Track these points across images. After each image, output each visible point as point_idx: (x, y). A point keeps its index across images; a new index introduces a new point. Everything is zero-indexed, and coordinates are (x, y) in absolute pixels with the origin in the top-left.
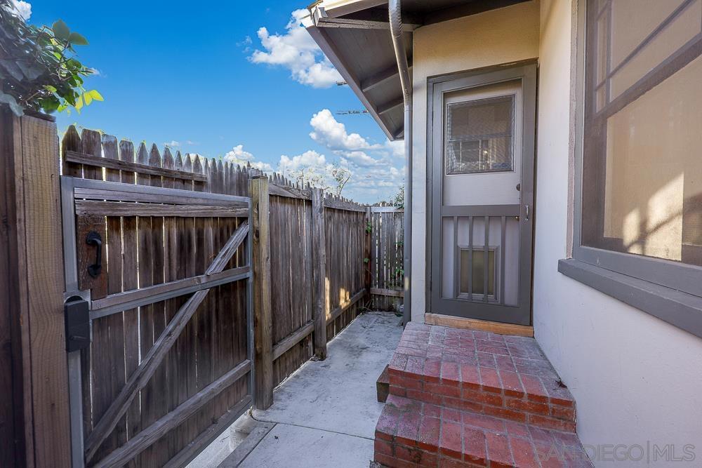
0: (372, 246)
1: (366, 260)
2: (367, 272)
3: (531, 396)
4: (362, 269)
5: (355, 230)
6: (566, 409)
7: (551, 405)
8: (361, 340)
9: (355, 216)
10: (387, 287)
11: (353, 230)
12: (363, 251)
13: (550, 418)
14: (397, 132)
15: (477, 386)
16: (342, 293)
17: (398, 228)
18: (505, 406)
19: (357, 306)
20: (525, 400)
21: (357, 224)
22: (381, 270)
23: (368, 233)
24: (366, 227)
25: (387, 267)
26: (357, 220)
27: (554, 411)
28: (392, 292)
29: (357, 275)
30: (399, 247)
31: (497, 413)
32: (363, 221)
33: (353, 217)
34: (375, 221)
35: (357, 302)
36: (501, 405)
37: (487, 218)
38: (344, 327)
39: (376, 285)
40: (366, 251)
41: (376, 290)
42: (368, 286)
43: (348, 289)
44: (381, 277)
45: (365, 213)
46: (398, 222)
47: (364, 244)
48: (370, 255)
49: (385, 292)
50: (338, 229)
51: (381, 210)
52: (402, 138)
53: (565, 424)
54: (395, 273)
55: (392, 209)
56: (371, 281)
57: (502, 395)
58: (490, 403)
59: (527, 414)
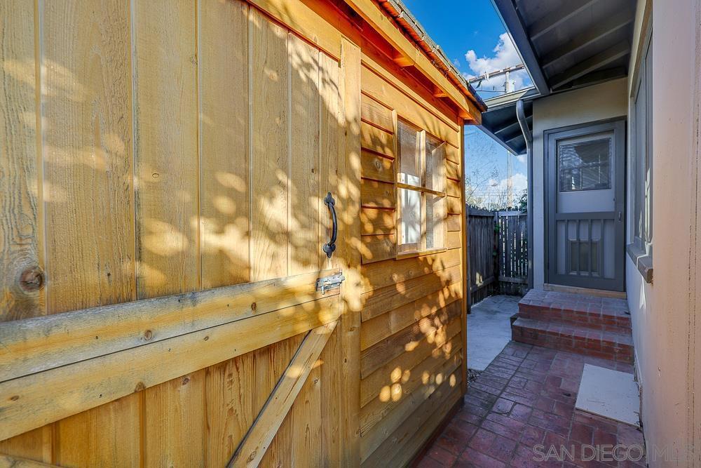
0: (500, 243)
1: (495, 254)
2: (495, 264)
3: (605, 316)
4: (491, 261)
5: (486, 229)
6: (625, 322)
7: (617, 320)
8: (494, 308)
9: (486, 220)
10: (513, 276)
11: (485, 230)
12: (492, 247)
13: (616, 327)
14: (520, 149)
15: (572, 311)
16: (478, 275)
17: (523, 228)
18: (589, 321)
19: (488, 288)
20: (601, 318)
21: (487, 225)
22: (507, 263)
23: (496, 233)
24: (494, 228)
25: (513, 261)
26: (487, 222)
27: (618, 323)
28: (518, 280)
29: (487, 264)
30: (524, 243)
31: (584, 326)
32: (492, 223)
33: (484, 220)
34: (502, 223)
35: (488, 285)
36: (586, 321)
37: (590, 221)
38: (479, 301)
39: (503, 274)
40: (495, 246)
41: (503, 278)
42: (496, 275)
43: (481, 274)
44: (508, 268)
45: (493, 217)
46: (524, 223)
47: (492, 241)
48: (497, 250)
49: (512, 280)
50: (474, 229)
51: (507, 214)
52: (526, 153)
53: (625, 331)
54: (520, 264)
55: (518, 213)
56: (499, 271)
57: (587, 316)
58: (580, 320)
59: (603, 325)
